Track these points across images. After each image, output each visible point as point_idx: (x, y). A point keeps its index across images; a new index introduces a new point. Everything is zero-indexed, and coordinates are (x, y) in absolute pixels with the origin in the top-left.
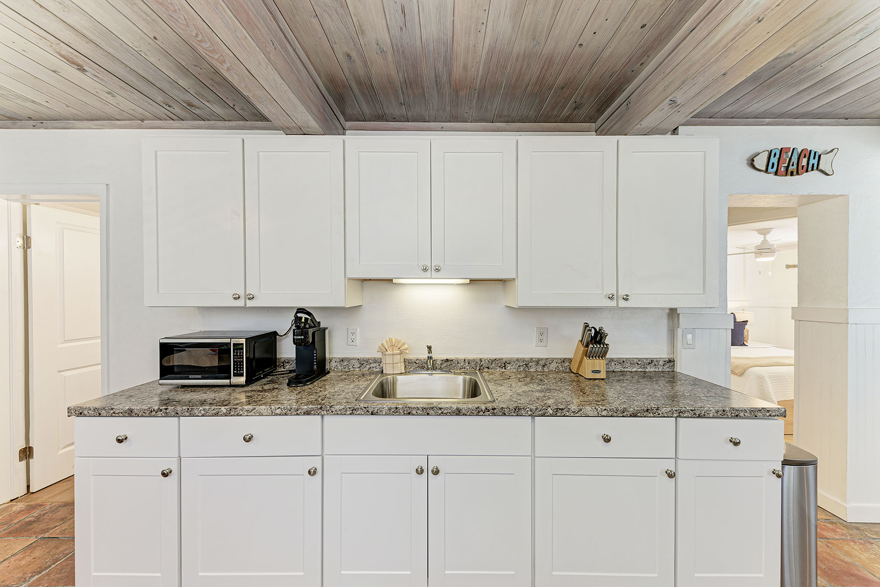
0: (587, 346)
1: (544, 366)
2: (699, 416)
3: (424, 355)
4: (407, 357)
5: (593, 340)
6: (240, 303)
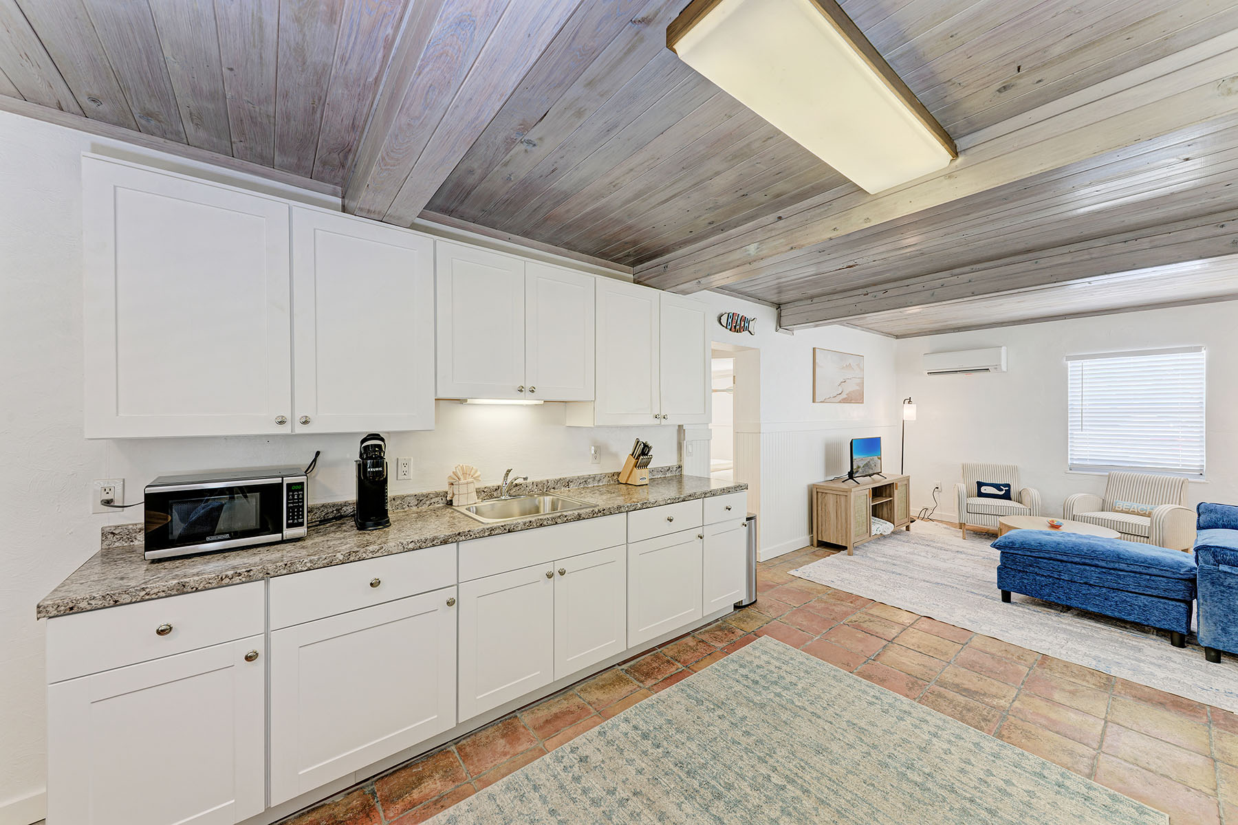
0: (638, 458)
1: (599, 481)
2: (713, 495)
3: (499, 482)
4: (481, 485)
5: (643, 452)
6: (285, 430)
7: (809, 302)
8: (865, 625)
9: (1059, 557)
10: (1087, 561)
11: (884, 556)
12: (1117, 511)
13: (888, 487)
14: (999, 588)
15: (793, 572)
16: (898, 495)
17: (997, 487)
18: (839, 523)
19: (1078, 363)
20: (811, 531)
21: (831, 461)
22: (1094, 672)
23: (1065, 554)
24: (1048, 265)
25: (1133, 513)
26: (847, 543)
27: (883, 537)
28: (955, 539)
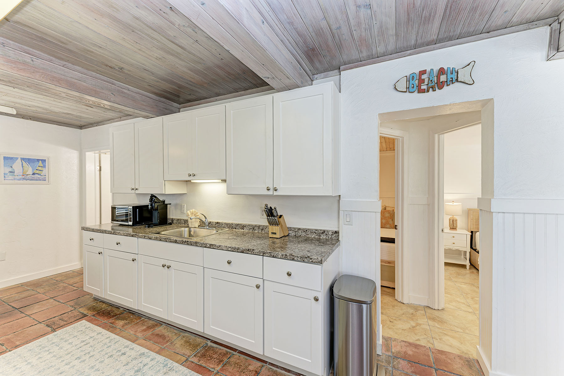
1: (262, 229)
2: (273, 257)
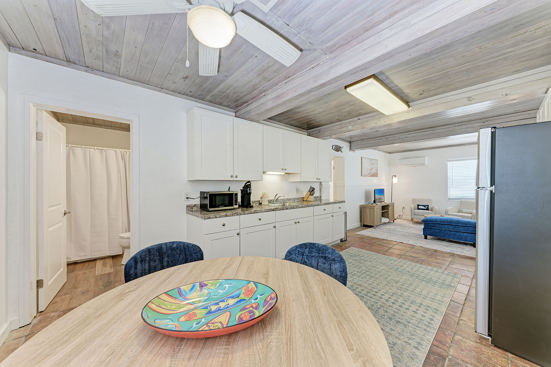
0: (311, 193)
3: (273, 198)
4: (268, 199)
5: (312, 190)
6: (232, 179)
7: (361, 141)
8: (382, 245)
9: (441, 223)
10: (450, 224)
11: (386, 229)
12: (463, 213)
13: (387, 206)
14: (424, 235)
15: (356, 233)
16: (390, 209)
17: (424, 206)
18: (371, 218)
19: (451, 163)
20: (361, 221)
21: (367, 197)
22: (449, 253)
23: (443, 222)
24: (437, 132)
25: (468, 213)
26: (373, 224)
27: (385, 223)
28: (411, 225)
